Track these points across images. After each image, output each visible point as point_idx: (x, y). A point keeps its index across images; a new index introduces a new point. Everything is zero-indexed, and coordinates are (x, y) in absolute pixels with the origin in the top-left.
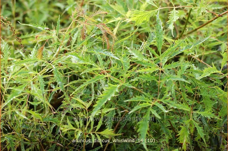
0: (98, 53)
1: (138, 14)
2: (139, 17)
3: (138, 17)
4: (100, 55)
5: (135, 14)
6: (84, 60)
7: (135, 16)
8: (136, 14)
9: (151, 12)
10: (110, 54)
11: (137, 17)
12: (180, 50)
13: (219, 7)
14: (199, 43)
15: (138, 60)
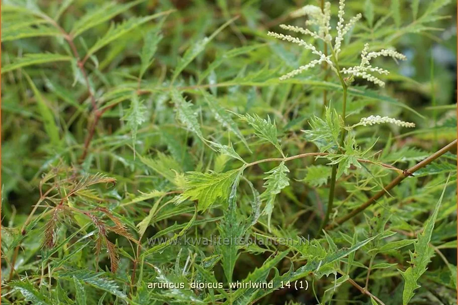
0: (79, 283)
1: (201, 181)
2: (204, 189)
3: (201, 188)
4: (83, 288)
5: (193, 183)
6: (44, 300)
7: (194, 188)
8: (196, 182)
9: (231, 174)
10: (109, 285)
11: (198, 189)
12: (291, 275)
13: (419, 156)
14: (342, 255)
15: (176, 300)
